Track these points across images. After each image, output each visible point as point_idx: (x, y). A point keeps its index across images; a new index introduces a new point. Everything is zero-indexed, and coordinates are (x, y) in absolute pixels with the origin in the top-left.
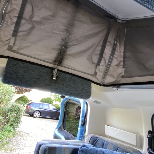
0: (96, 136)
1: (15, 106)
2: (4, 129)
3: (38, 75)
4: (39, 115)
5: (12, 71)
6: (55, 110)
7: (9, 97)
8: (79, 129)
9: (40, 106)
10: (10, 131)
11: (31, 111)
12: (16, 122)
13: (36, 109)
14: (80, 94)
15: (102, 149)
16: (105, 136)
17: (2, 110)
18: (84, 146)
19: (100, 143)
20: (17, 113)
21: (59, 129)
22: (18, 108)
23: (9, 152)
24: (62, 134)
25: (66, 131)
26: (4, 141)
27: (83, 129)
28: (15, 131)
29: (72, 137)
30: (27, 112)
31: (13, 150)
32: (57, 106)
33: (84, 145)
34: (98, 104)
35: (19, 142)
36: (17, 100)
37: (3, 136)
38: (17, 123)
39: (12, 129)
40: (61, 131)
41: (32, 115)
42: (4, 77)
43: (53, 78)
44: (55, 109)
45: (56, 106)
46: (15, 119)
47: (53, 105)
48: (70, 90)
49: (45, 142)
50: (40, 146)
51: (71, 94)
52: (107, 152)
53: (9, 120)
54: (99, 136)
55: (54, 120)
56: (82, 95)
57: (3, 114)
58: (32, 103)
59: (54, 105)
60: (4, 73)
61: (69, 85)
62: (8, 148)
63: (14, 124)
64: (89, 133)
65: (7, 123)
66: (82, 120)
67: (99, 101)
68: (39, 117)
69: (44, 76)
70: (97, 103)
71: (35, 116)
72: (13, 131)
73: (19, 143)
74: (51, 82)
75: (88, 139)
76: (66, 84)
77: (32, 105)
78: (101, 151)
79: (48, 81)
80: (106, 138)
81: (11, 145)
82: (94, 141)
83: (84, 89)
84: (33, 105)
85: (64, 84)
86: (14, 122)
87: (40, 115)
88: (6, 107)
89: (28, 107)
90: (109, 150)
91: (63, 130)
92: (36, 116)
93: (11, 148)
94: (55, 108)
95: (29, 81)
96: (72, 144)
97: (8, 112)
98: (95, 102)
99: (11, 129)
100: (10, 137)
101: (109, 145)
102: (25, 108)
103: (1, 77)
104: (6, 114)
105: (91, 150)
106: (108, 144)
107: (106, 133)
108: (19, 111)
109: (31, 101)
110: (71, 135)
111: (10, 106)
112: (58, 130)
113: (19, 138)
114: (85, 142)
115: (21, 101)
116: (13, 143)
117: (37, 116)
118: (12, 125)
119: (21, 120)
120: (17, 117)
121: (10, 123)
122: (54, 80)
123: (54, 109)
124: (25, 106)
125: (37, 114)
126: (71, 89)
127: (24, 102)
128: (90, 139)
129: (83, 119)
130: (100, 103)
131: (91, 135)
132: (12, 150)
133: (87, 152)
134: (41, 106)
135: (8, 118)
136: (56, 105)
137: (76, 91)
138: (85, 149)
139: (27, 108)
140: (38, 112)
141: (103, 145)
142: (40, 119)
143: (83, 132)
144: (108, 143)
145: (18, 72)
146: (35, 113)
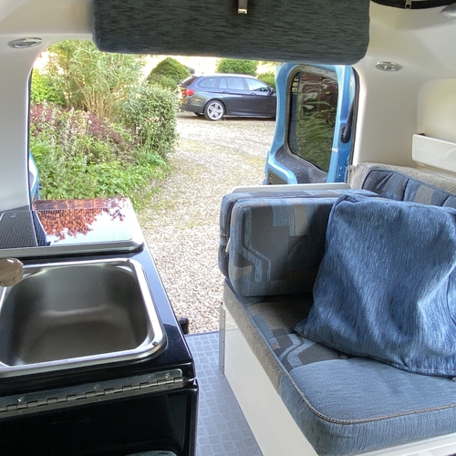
0: (383, 166)
1: (152, 94)
2: (139, 158)
3: (192, 8)
4: (222, 111)
5: (115, 7)
6: (265, 94)
7: (128, 69)
8: (335, 150)
9: (220, 87)
10: (154, 163)
11: (196, 103)
12: (165, 138)
13: (209, 97)
14: (330, 51)
15: (399, 203)
16: (414, 165)
17: (121, 110)
18: (346, 198)
19: (394, 185)
20: (162, 113)
21: (280, 153)
22: (161, 98)
23: (164, 211)
24: (288, 168)
25: (297, 157)
26: (147, 189)
27: (344, 150)
28: (166, 161)
29: (315, 172)
30: (187, 106)
31: (173, 206)
32: (270, 78)
33: (347, 196)
34: (393, 73)
35: (182, 187)
36: (151, 74)
37: (140, 177)
38: (168, 140)
39: (158, 156)
40: (284, 157)
41: (201, 115)
42: (96, 32)
43: (241, 10)
44: (265, 90)
45: (266, 80)
46: (159, 132)
47: (256, 78)
48: (297, 42)
49: (242, 195)
50: (231, 205)
51: (300, 55)
52: (412, 209)
53: (145, 135)
54: (392, 168)
55: (266, 122)
56: (335, 51)
57: (126, 120)
58: (194, 79)
59: (260, 77)
60: (94, 20)
61: (291, 24)
62: (160, 203)
63: (161, 143)
64: (363, 160)
65: (144, 143)
66: (341, 124)
67: (394, 61)
68: (223, 119)
69: (207, 8)
70: (389, 68)
71: (210, 116)
72: (161, 161)
73: (183, 190)
74: (234, 26)
75: (361, 176)
76: (281, 24)
77: (195, 85)
78: (393, 207)
79: (224, 24)
80: (415, 171)
81: (165, 197)
82: (377, 182)
83: (344, 31)
84: (201, 85)
85: (277, 24)
86: (160, 139)
87: (225, 113)
88: (129, 101)
89: (188, 91)
90: (417, 204)
91: (289, 156)
92: (214, 116)
93: (167, 202)
94: (265, 86)
95: (167, 32)
96: (313, 195)
97: (138, 114)
98: (381, 67)
99: (156, 156)
100: (158, 177)
101: (420, 188)
102: (180, 96)
103: (90, 31)
104: (133, 119)
105: (364, 207)
106: (418, 186)
107: (415, 157)
108: (164, 108)
109: (192, 72)
110: (311, 169)
111: (139, 96)
112: (277, 156)
113: (179, 177)
114: (352, 185)
115: (164, 77)
116: (170, 191)
117: (216, 114)
118: (155, 147)
119: (175, 133)
120: (163, 125)
121: (148, 141)
122: (243, 14)
123: (261, 90)
124: (179, 90)
125: (216, 111)
126: (299, 39)
127: (173, 78)
128: (365, 176)
129: (346, 121)
130: (398, 68)
131: (370, 165)
132: (169, 207)
133: (354, 212)
134: (223, 86)
135: (141, 130)
136: (266, 75)
137: (317, 41)
138: (350, 206)
139: (185, 94)
140: (217, 104)
141: (404, 191)
142: (226, 122)
143: (346, 158)
144: (419, 184)
145: (133, 8)
146: (210, 107)
